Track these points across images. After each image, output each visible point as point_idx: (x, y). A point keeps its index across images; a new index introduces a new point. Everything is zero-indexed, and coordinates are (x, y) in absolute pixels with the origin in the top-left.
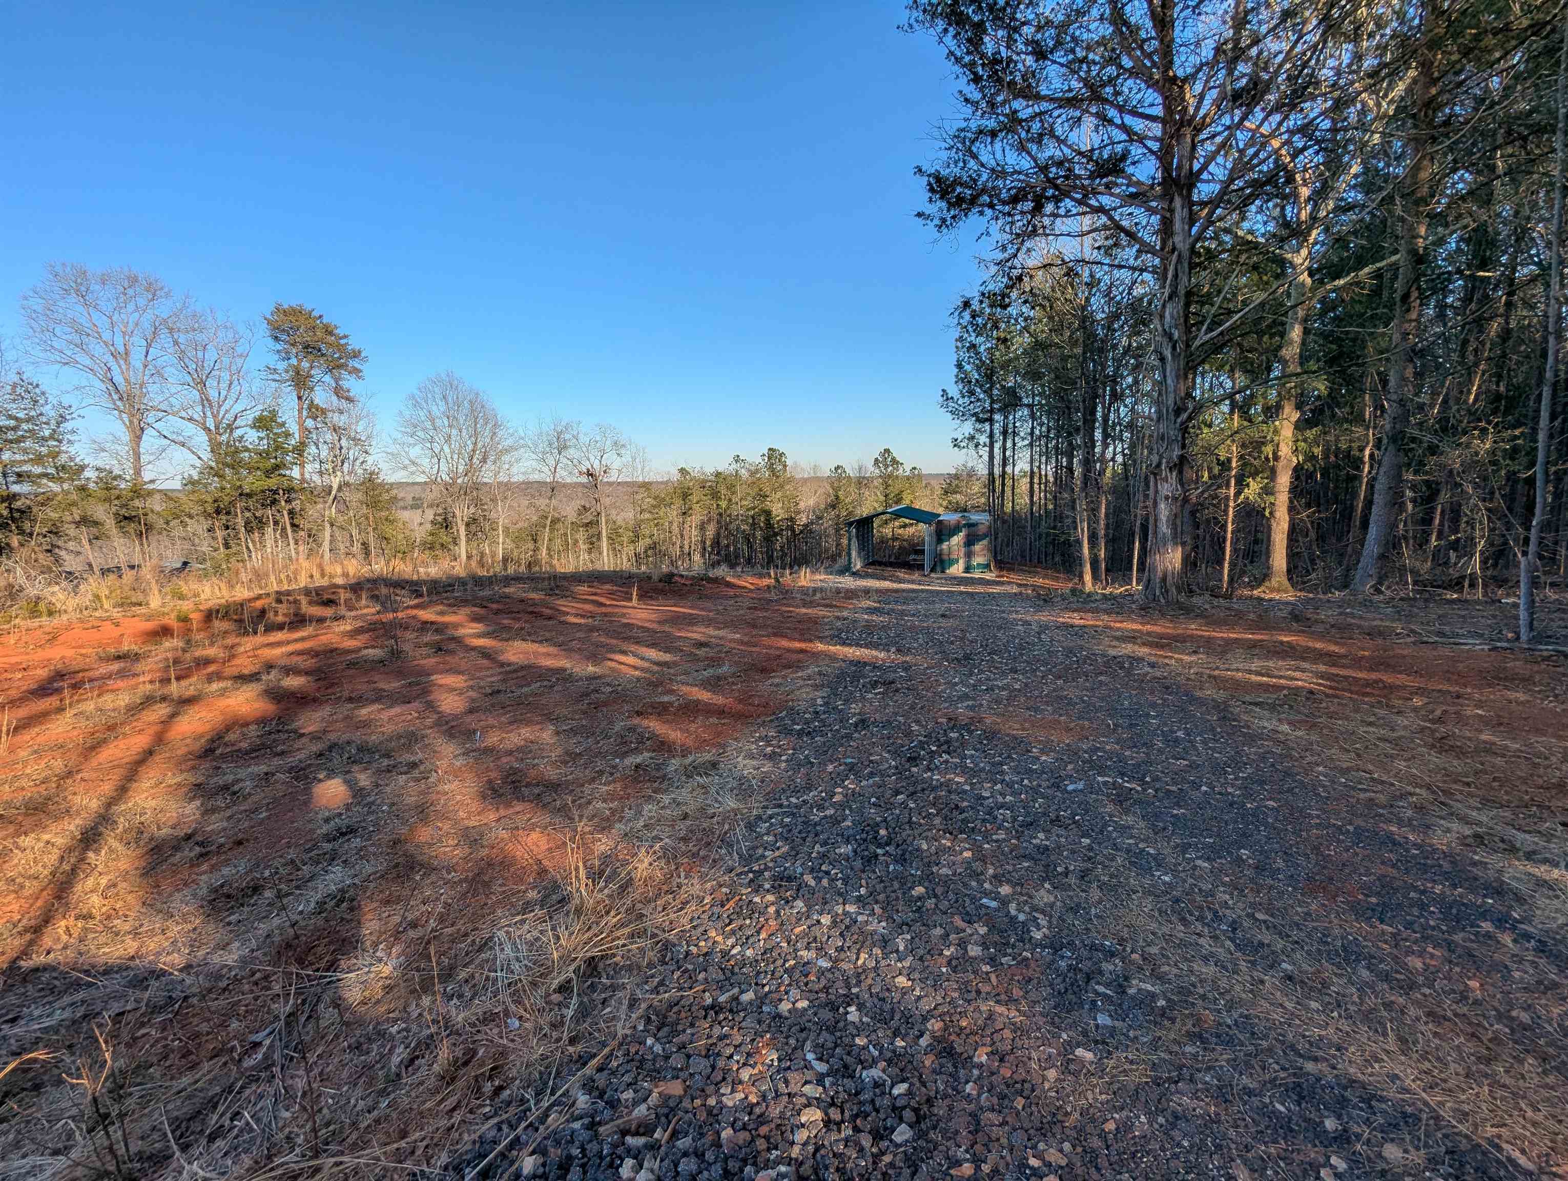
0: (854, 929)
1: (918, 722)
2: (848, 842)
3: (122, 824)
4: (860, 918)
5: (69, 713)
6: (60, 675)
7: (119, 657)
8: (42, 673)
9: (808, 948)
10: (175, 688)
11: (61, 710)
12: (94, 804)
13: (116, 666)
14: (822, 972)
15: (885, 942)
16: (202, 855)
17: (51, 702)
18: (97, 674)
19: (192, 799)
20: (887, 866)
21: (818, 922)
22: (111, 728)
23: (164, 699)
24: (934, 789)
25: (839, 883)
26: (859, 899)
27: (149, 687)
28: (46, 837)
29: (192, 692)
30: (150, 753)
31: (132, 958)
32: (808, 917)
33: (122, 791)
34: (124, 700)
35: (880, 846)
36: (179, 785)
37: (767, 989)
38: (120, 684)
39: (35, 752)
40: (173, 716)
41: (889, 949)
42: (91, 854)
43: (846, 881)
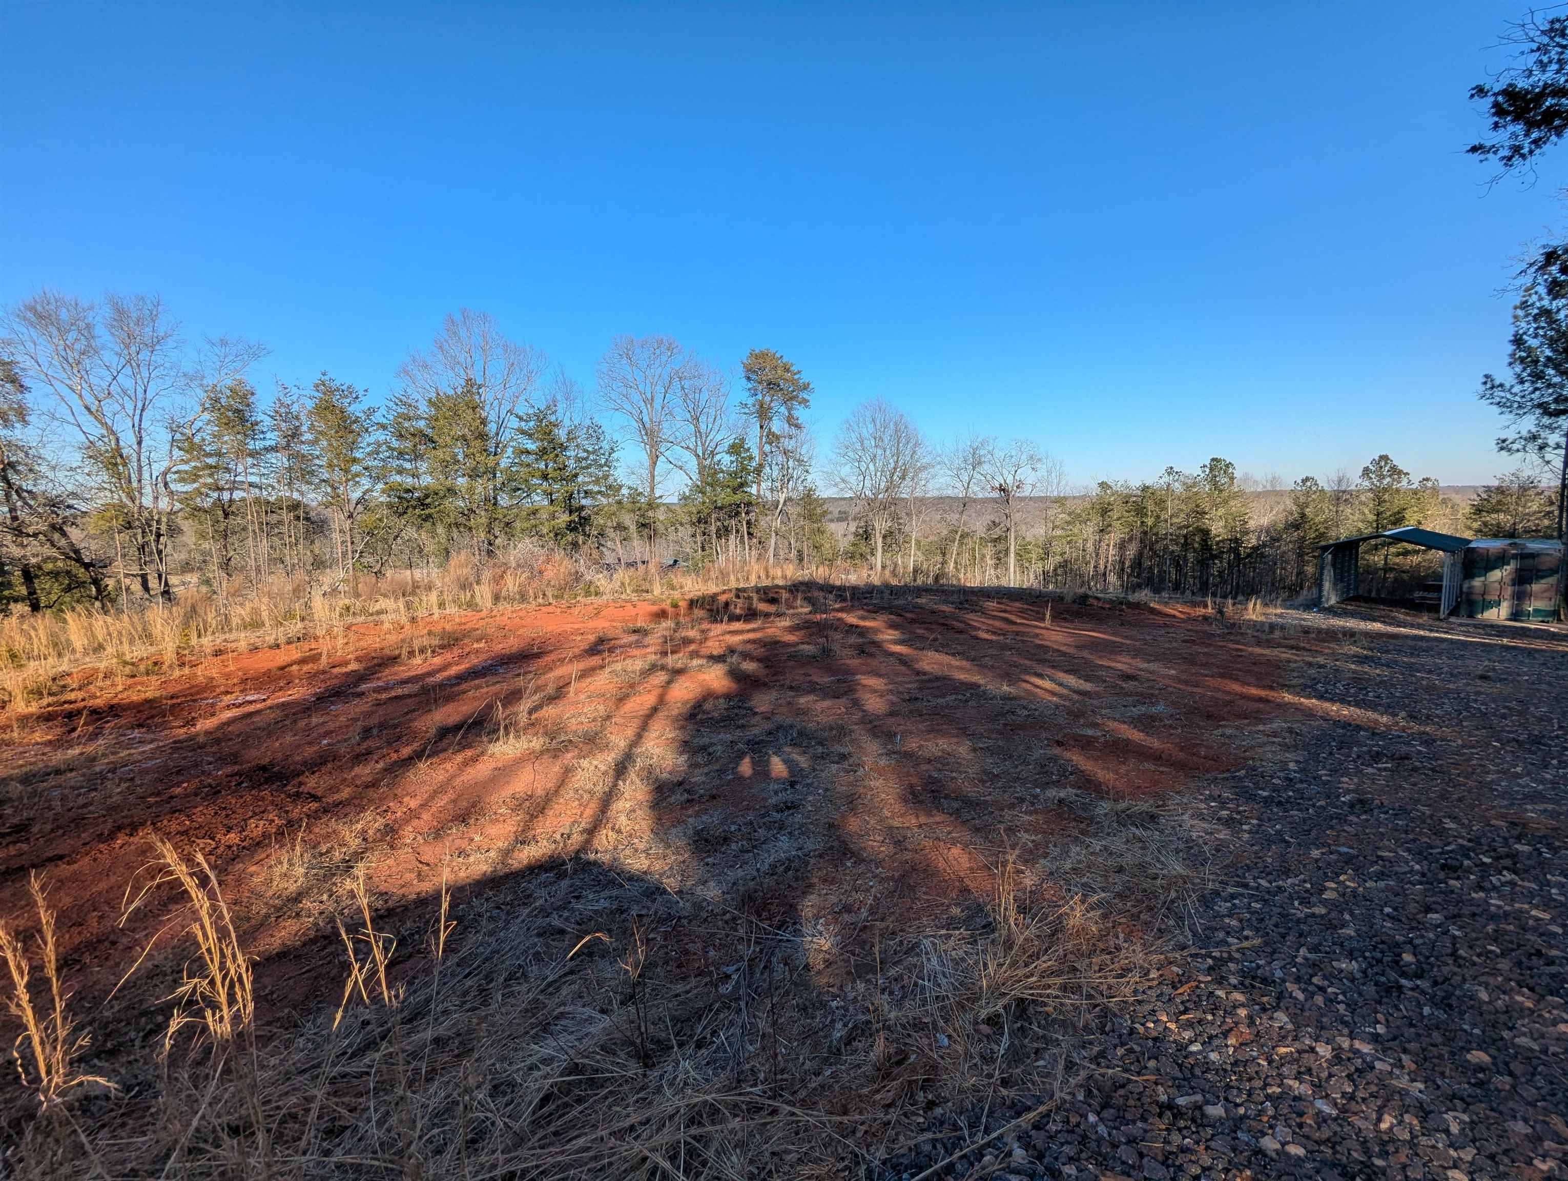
0: (1370, 1076)
1: (1454, 818)
2: (1351, 955)
3: (639, 763)
4: (1378, 1065)
5: (607, 670)
6: (601, 641)
7: (634, 631)
8: (592, 638)
9: (1298, 1077)
10: (670, 660)
11: (602, 667)
12: (622, 744)
13: (633, 638)
14: (1322, 1120)
15: (1424, 1113)
16: (688, 801)
17: (595, 661)
18: (622, 642)
19: (681, 753)
20: (1420, 1006)
21: (1312, 1050)
22: (632, 686)
23: (663, 668)
24: (1493, 918)
25: (1341, 1007)
26: (1375, 1038)
27: (653, 657)
28: (595, 763)
29: (679, 665)
30: (655, 710)
31: (645, 873)
32: (1296, 1038)
33: (639, 737)
34: (638, 665)
35: (1404, 975)
36: (673, 739)
37: (1242, 1111)
38: (636, 652)
39: (589, 697)
40: (669, 682)
41: (1430, 1124)
42: (620, 783)
43: (1352, 1007)
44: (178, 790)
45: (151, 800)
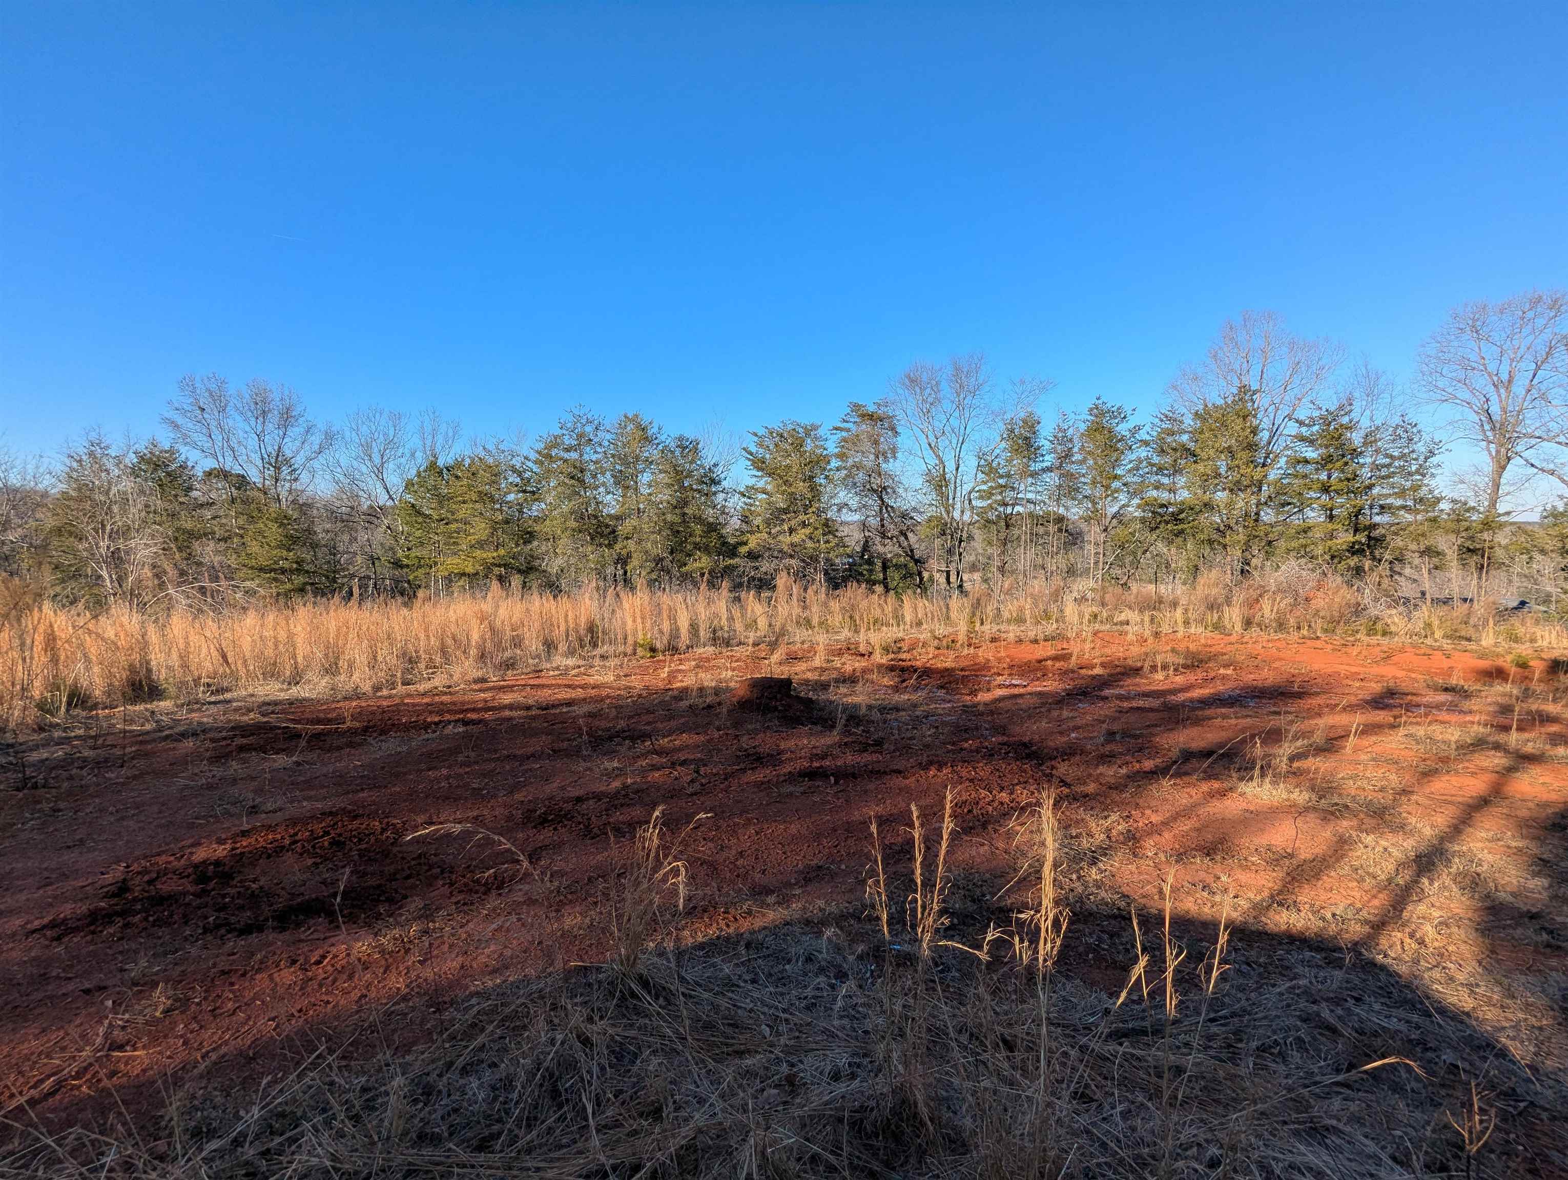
3: (1457, 864)
5: (1402, 731)
6: (1391, 693)
7: (1446, 690)
8: (1376, 688)
10: (1514, 738)
11: (1393, 727)
12: (1428, 832)
13: (1442, 697)
16: (1548, 945)
17: (1381, 716)
18: (1425, 700)
19: (1535, 874)
22: (1445, 760)
23: (1497, 747)
27: (1481, 729)
28: (1384, 843)
29: (1529, 748)
30: (1482, 803)
31: (1468, 1014)
33: (1457, 830)
34: (1454, 735)
36: (1520, 850)
38: (1454, 718)
39: (1374, 760)
40: (1511, 770)
42: (1425, 881)
44: (966, 745)
45: (949, 747)
